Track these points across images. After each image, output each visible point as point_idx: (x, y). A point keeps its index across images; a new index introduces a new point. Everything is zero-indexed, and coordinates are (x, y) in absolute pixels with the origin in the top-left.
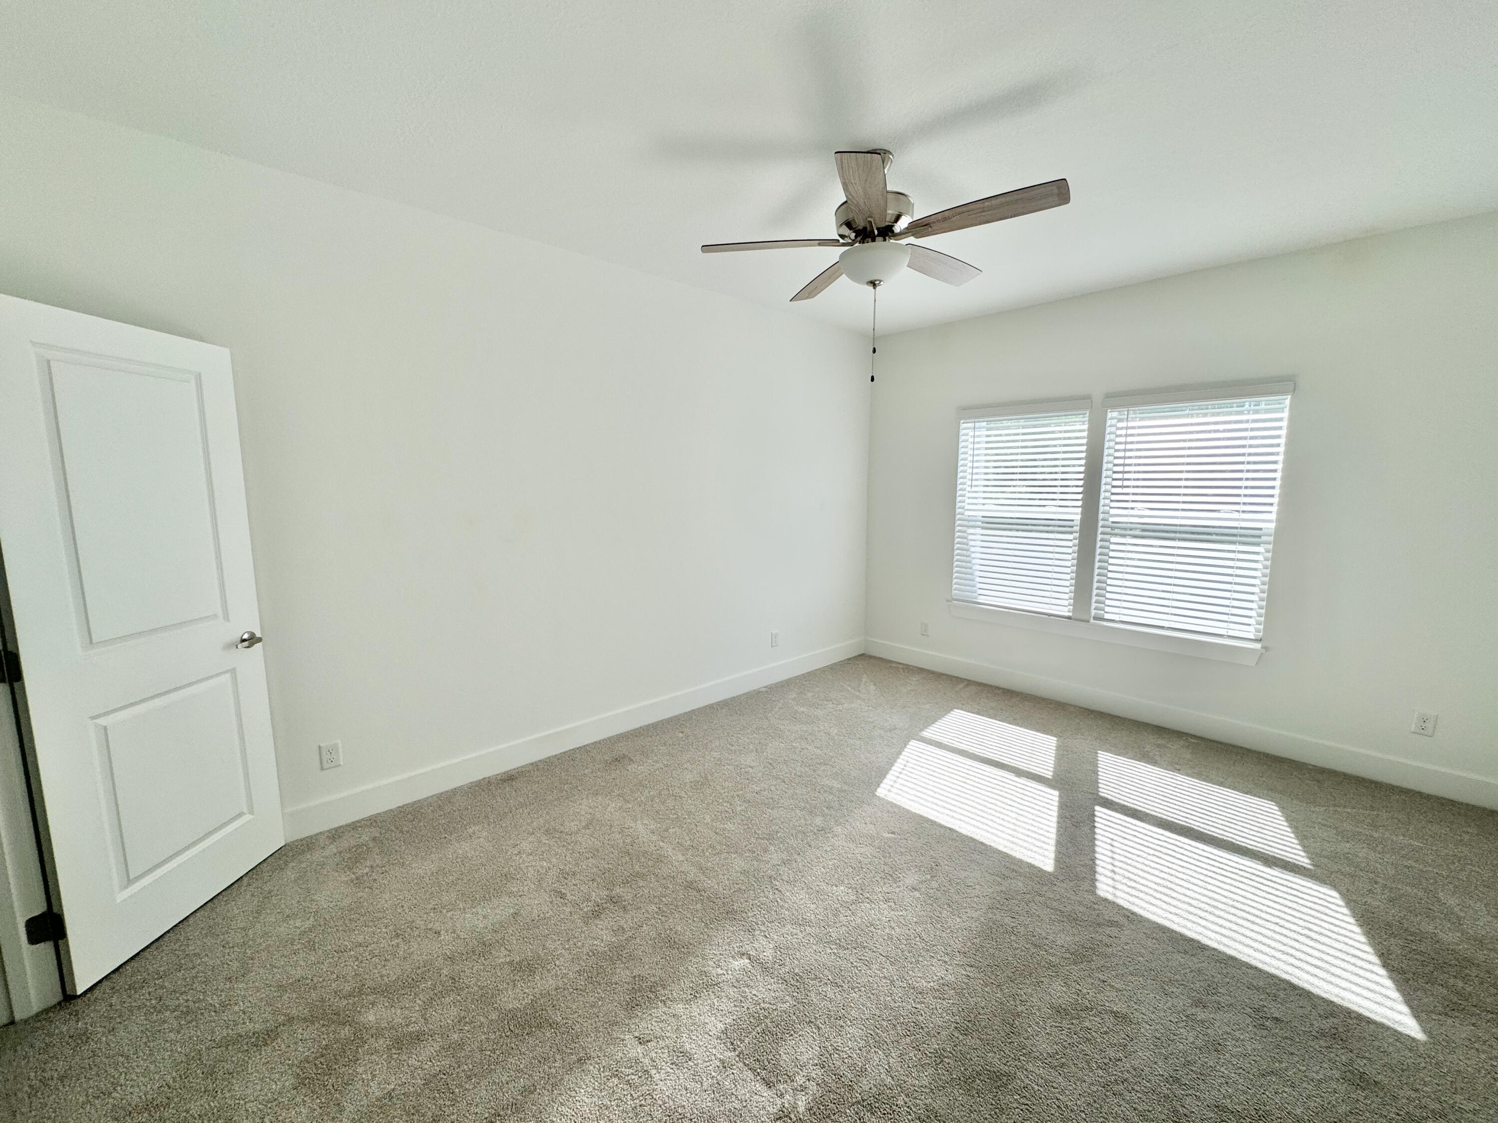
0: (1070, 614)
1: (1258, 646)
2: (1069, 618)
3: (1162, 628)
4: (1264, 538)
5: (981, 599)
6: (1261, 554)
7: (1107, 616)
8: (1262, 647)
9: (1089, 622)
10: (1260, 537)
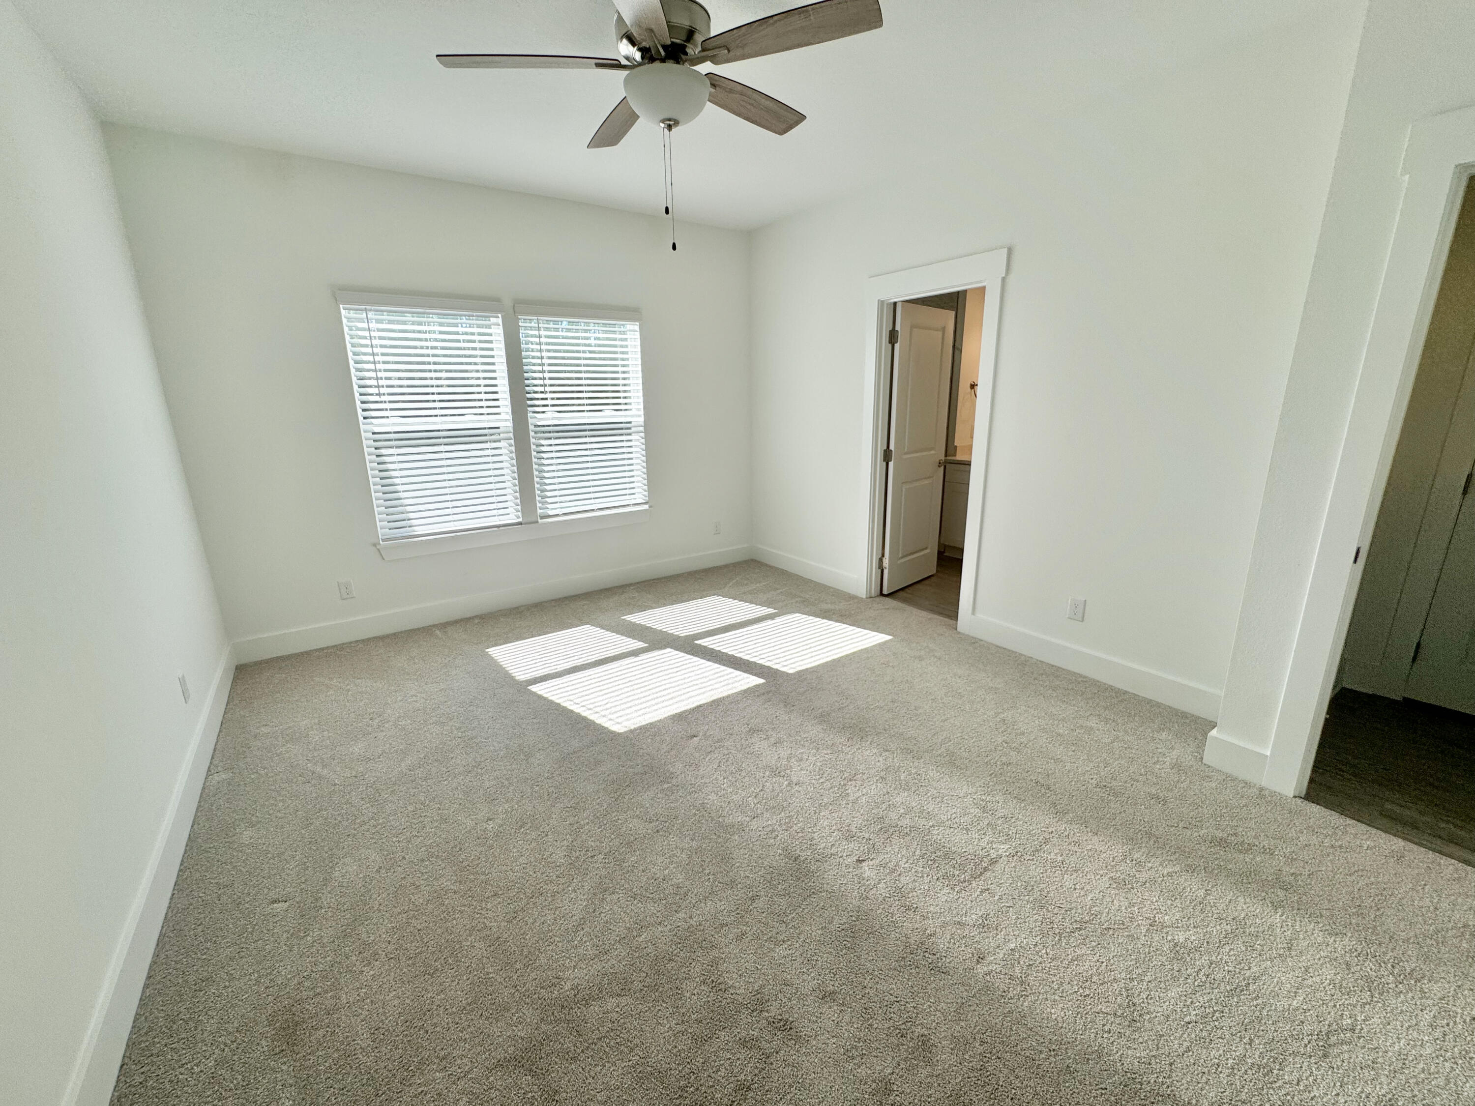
0: (520, 520)
1: (646, 507)
2: (520, 524)
3: (592, 510)
4: (633, 429)
5: (419, 530)
6: (637, 441)
7: (551, 513)
8: (650, 507)
9: (538, 522)
10: (629, 428)
